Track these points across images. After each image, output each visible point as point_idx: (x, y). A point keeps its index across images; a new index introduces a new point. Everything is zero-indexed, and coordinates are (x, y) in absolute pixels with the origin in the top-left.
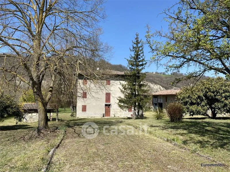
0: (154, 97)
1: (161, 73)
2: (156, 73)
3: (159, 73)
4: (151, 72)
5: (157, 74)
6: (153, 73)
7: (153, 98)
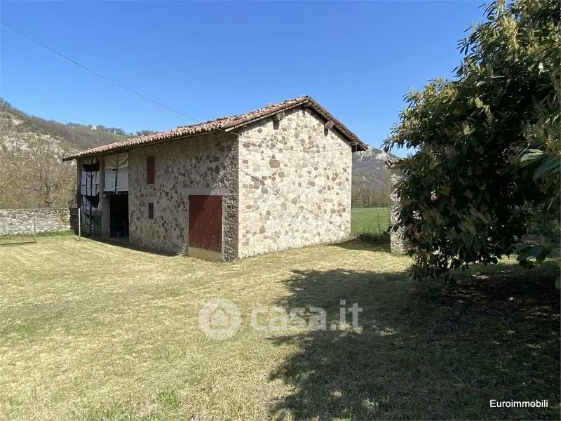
0: (87, 170)
1: (113, 130)
2: (100, 127)
3: (107, 130)
4: (86, 125)
5: (103, 130)
6: (90, 127)
7: (80, 171)
